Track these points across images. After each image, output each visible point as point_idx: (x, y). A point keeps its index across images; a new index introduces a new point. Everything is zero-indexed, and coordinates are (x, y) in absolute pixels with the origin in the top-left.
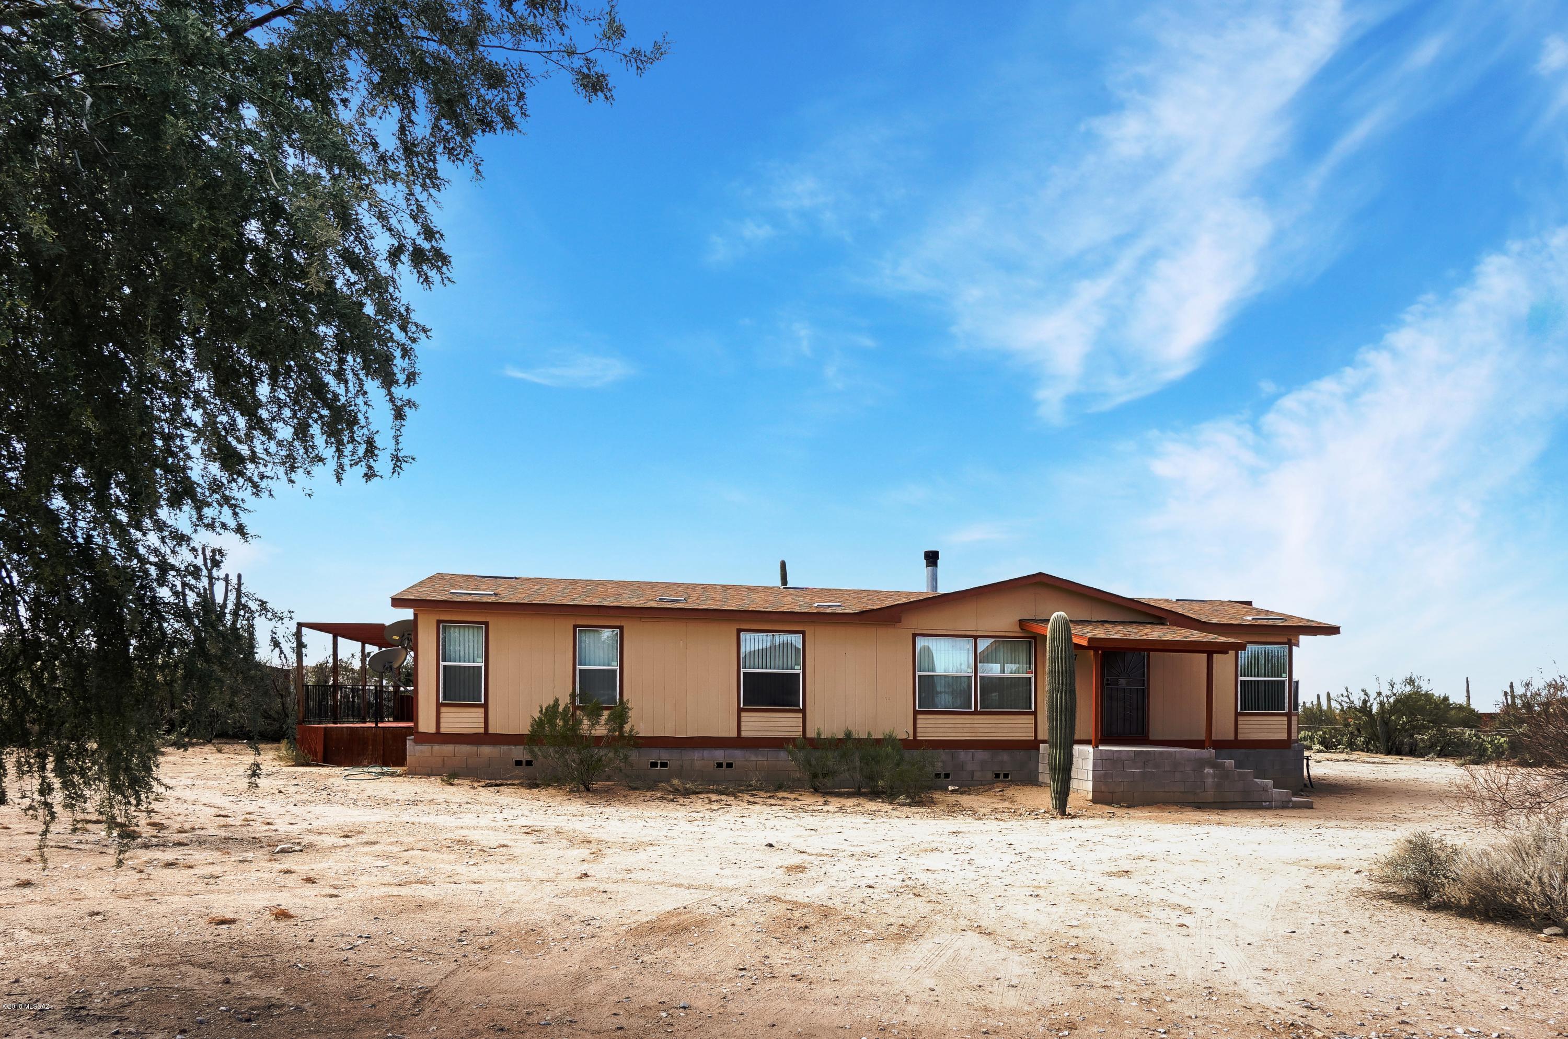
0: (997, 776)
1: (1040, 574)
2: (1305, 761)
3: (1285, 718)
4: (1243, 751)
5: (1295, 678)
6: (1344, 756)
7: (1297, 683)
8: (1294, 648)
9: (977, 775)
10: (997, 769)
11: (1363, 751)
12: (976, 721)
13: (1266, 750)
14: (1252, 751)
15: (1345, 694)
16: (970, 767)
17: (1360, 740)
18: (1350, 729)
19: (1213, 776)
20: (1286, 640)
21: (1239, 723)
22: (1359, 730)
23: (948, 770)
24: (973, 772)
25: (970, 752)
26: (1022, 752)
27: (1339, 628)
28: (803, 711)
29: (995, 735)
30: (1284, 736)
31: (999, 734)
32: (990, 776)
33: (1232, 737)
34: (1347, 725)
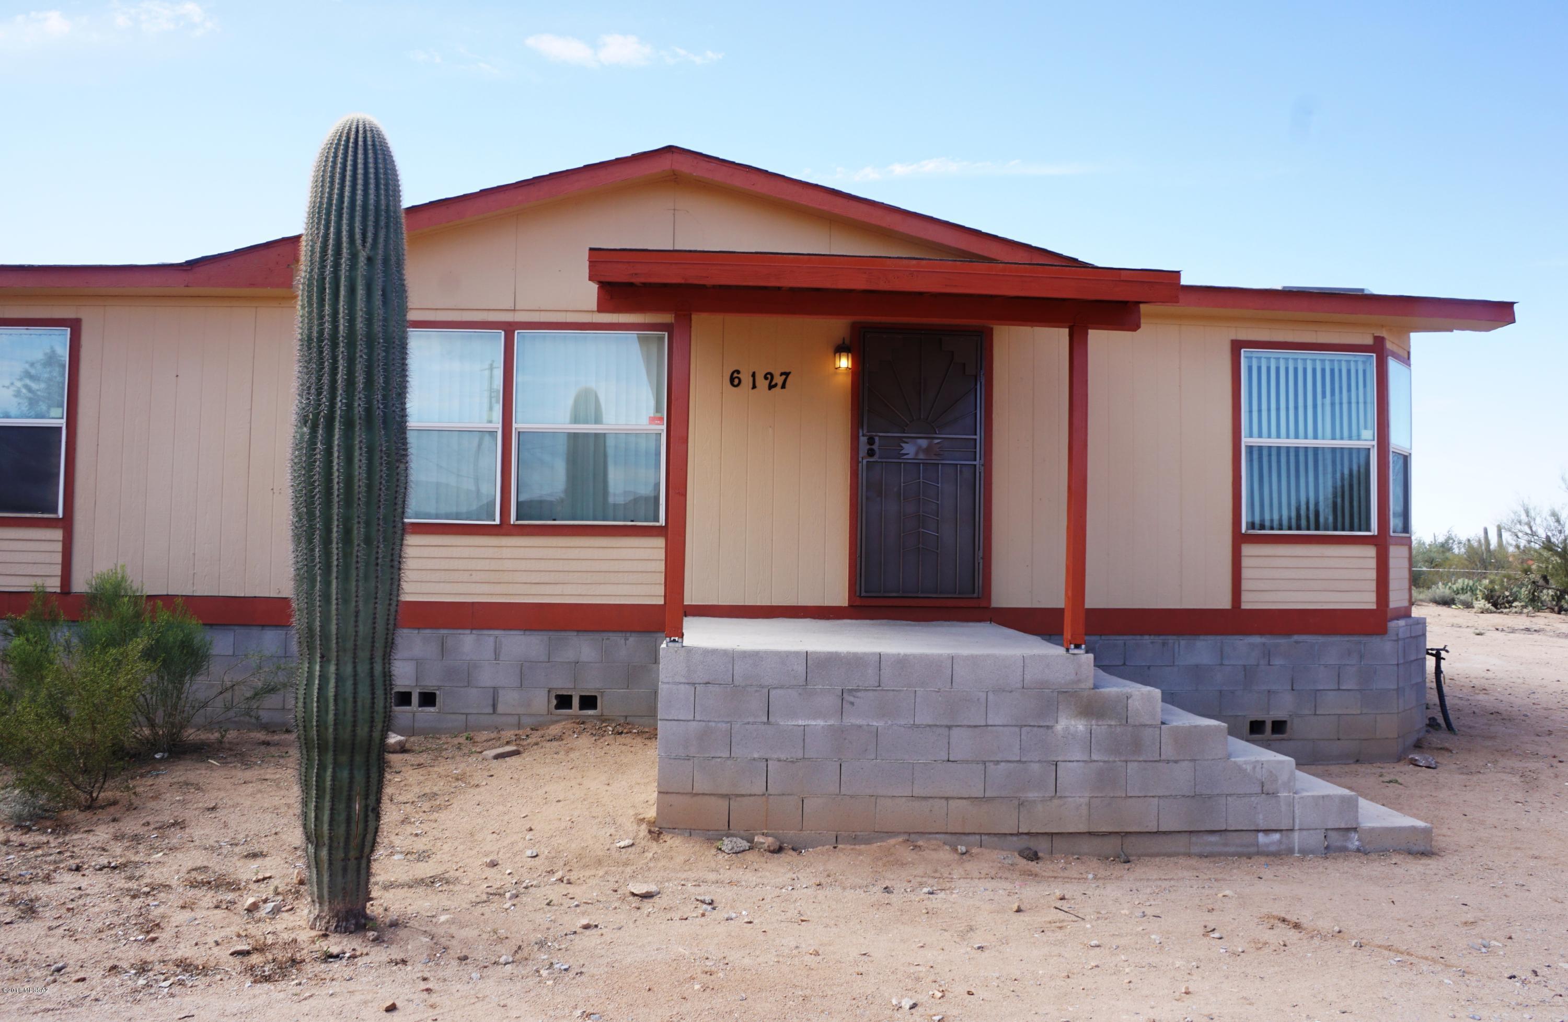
0: (564, 701)
1: (670, 149)
2: (1431, 662)
3: (1371, 551)
4: (1257, 640)
5: (1397, 440)
6: (1521, 621)
7: (1406, 460)
8: (1393, 366)
9: (509, 701)
10: (563, 685)
11: (1552, 611)
12: (506, 553)
13: (1321, 639)
14: (1282, 641)
15: (1524, 518)
16: (486, 678)
17: (1547, 595)
18: (1532, 576)
19: (1089, 743)
20: (1369, 341)
21: (1245, 562)
22: (1545, 578)
23: (430, 683)
24: (495, 690)
25: (489, 638)
26: (633, 639)
27: (1510, 305)
28: (67, 524)
29: (557, 589)
30: (1367, 600)
31: (568, 589)
32: (541, 702)
33: (1224, 602)
34: (1527, 571)
